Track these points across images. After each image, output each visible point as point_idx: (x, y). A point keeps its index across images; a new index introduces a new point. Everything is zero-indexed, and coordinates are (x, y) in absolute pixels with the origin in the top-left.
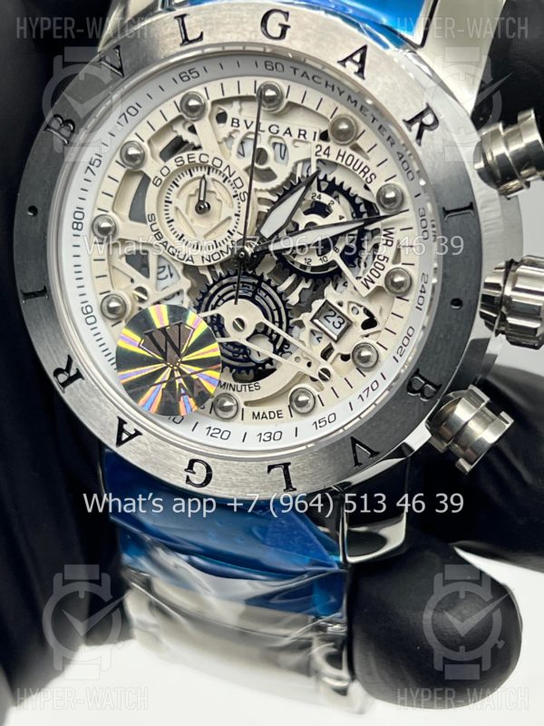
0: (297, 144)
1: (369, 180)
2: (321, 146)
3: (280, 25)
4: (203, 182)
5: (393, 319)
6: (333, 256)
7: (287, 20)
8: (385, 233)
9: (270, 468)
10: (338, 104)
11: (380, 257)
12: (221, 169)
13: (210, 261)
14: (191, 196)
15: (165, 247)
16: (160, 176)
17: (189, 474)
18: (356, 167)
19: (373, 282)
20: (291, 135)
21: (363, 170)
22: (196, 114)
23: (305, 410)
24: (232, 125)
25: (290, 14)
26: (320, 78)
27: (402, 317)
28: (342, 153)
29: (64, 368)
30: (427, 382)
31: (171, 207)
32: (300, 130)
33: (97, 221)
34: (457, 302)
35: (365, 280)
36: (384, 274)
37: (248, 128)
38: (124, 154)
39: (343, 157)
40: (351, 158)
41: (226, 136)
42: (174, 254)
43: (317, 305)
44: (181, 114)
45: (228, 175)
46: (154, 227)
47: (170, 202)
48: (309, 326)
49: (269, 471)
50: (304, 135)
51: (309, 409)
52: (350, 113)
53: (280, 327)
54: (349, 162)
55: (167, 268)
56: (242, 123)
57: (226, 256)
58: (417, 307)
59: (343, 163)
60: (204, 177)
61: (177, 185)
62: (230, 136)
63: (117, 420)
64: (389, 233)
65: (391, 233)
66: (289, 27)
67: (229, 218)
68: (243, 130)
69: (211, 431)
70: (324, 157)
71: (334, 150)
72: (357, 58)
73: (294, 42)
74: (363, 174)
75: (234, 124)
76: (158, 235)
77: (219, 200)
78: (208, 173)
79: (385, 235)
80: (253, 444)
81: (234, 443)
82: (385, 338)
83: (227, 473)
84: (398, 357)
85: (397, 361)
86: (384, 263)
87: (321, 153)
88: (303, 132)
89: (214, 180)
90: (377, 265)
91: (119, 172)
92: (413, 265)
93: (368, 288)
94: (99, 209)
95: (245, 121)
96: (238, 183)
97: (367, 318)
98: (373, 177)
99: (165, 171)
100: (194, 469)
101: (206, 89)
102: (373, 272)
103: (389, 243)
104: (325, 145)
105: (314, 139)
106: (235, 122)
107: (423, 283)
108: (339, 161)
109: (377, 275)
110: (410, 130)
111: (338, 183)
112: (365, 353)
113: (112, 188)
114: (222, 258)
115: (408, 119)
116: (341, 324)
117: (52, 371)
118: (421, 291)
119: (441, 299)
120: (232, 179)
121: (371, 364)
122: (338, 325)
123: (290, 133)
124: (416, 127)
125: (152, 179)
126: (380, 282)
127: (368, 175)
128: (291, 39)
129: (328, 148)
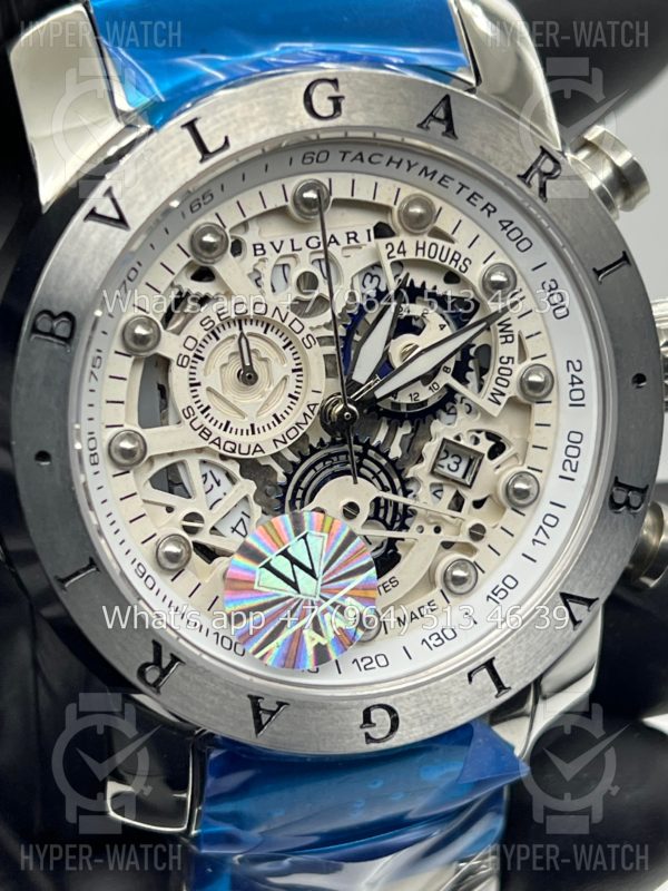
0: (347, 252)
1: (463, 268)
2: (391, 244)
3: (331, 98)
4: (243, 341)
5: (538, 431)
6: (445, 379)
7: (337, 89)
8: (501, 327)
9: (470, 676)
10: (399, 185)
11: (505, 360)
12: (268, 315)
13: (285, 443)
14: (225, 365)
15: (219, 445)
16: (185, 352)
17: (367, 730)
18: (443, 258)
19: (503, 394)
20: (338, 244)
21: (453, 259)
22: (214, 254)
23: (466, 587)
24: (255, 255)
25: (340, 80)
26: (381, 155)
27: (549, 425)
28: (421, 245)
29: (151, 660)
30: (630, 488)
31: (201, 391)
32: (348, 234)
33: (113, 444)
34: (640, 378)
35: (493, 394)
36: (514, 379)
37: (278, 251)
38: (128, 337)
39: (423, 249)
40: (434, 247)
41: (251, 271)
42: (234, 451)
43: (430, 449)
44: (192, 258)
45: (279, 321)
46: (196, 425)
47: (198, 384)
48: (428, 480)
49: (470, 680)
50: (355, 238)
51: (472, 584)
52: (418, 191)
53: (395, 492)
54: (432, 254)
55: (209, 476)
56: (268, 248)
57: (305, 427)
58: (571, 405)
59: (426, 258)
60: (242, 334)
61: (202, 359)
62: (255, 270)
63: (248, 699)
64: (506, 326)
65: (509, 325)
66: (342, 97)
67: (285, 378)
68: (272, 257)
69: (362, 665)
70: (400, 257)
71: (410, 245)
72: (441, 114)
73: (354, 116)
74: (454, 263)
75: (258, 252)
76: (204, 432)
77: (265, 360)
78: (241, 328)
79: (502, 331)
80: (424, 657)
81: (400, 666)
82: (535, 459)
83: (418, 706)
84: (569, 474)
85: (573, 480)
86: (509, 365)
87: (394, 253)
88: (352, 235)
89: (251, 334)
90: (502, 371)
91: (124, 365)
92: (544, 356)
93: (499, 403)
94: (108, 427)
95: (272, 243)
96: (296, 326)
97: (492, 443)
98: (467, 262)
99: (191, 343)
100: (373, 720)
101: (217, 215)
102: (500, 381)
103: (510, 339)
104: (396, 241)
105: (370, 240)
106: (259, 248)
107: (572, 372)
108: (420, 256)
109: (505, 383)
110: (529, 185)
111: (418, 284)
112: (520, 485)
113: (119, 390)
114: (301, 432)
115: (523, 172)
116: (458, 464)
117: (135, 673)
118: (573, 384)
119: (620, 382)
120: (286, 324)
121: (531, 498)
122: (454, 467)
123: (336, 241)
124: (535, 180)
125: (175, 359)
126: (512, 391)
127: (460, 263)
128: (349, 113)
129: (402, 243)
